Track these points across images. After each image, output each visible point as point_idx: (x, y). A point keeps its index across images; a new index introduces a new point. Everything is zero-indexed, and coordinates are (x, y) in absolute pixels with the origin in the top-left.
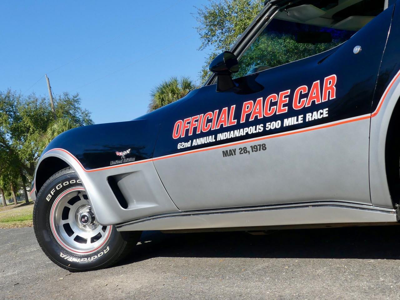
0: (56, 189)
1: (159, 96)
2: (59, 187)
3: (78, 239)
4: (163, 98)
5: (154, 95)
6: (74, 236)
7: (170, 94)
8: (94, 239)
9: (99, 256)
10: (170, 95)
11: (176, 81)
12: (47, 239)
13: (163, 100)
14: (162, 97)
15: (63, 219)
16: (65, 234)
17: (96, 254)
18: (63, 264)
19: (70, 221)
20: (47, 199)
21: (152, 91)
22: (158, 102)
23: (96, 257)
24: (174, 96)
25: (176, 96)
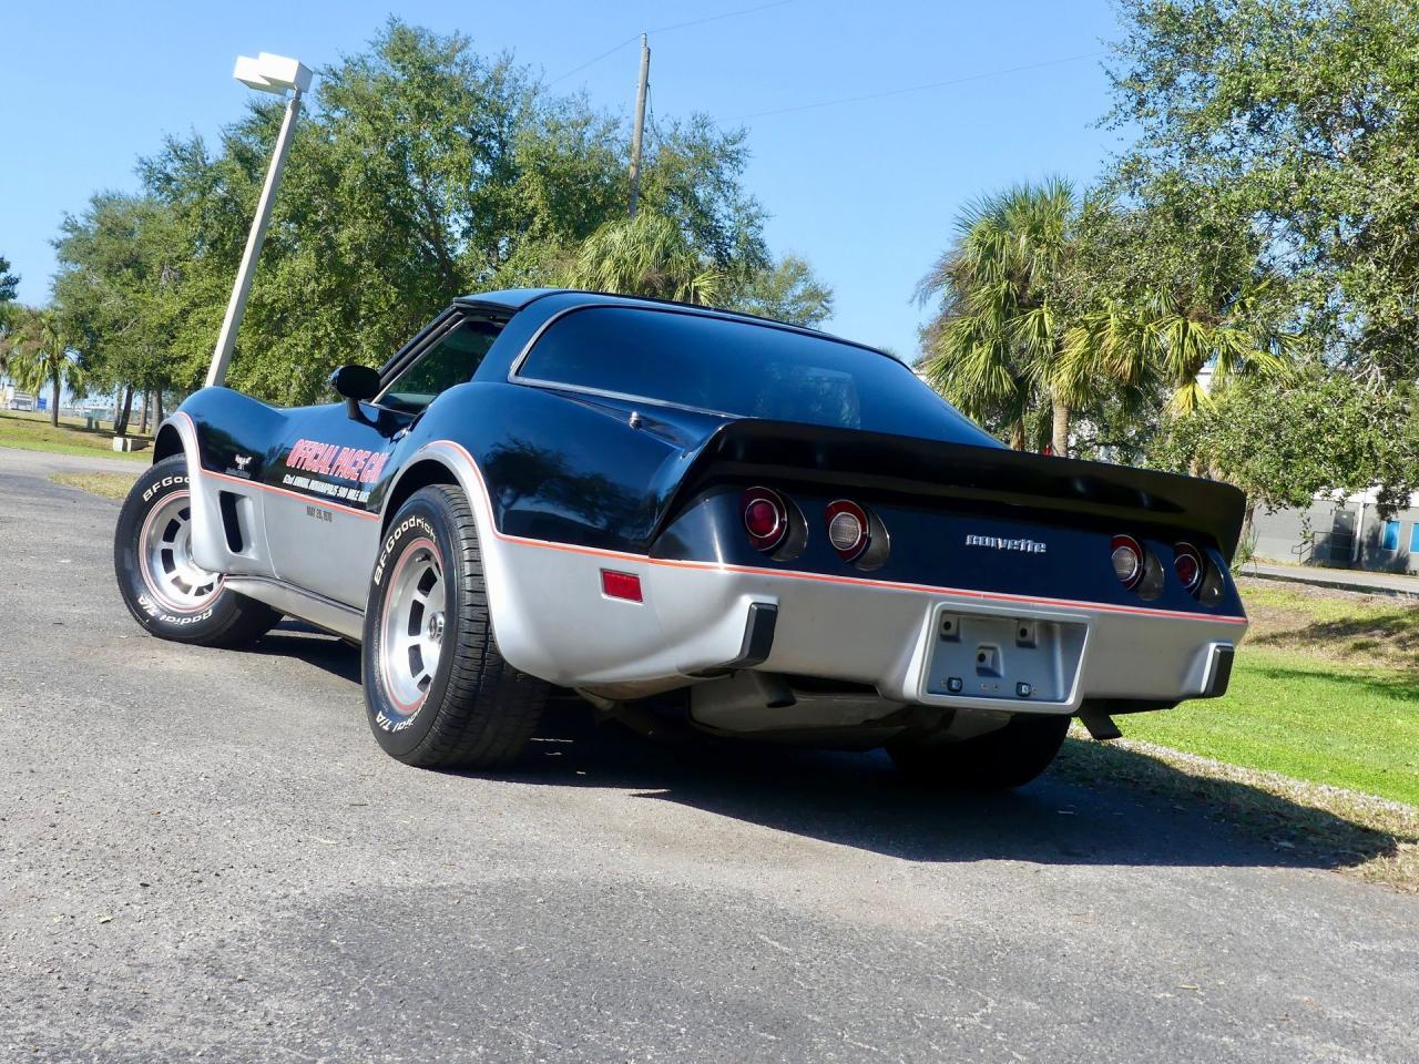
0: (161, 484)
1: (982, 234)
2: (166, 482)
3: (176, 581)
4: (992, 245)
5: (970, 226)
6: (173, 575)
7: (1023, 237)
8: (200, 592)
9: (194, 621)
10: (1023, 240)
11: (1065, 193)
12: (129, 566)
13: (991, 252)
14: (990, 241)
15: (164, 540)
16: (159, 566)
17: (191, 615)
18: (139, 612)
19: (176, 546)
20: (145, 496)
21: (965, 210)
22: (972, 255)
23: (190, 620)
24: (1037, 251)
25: (1044, 251)
